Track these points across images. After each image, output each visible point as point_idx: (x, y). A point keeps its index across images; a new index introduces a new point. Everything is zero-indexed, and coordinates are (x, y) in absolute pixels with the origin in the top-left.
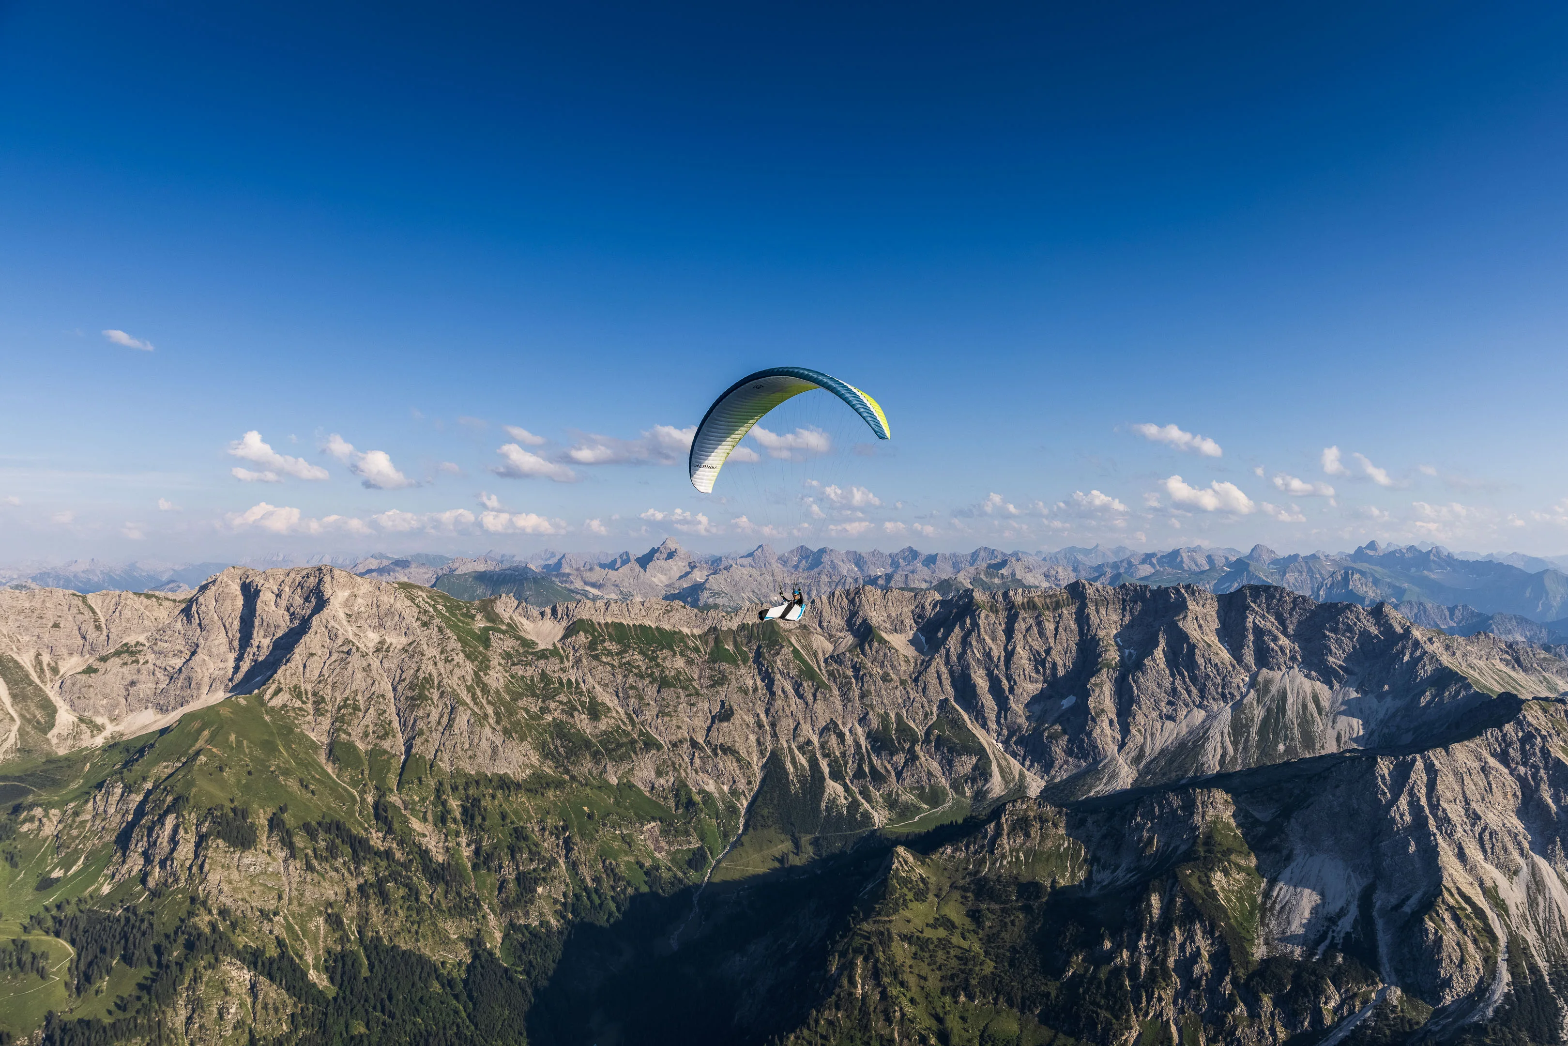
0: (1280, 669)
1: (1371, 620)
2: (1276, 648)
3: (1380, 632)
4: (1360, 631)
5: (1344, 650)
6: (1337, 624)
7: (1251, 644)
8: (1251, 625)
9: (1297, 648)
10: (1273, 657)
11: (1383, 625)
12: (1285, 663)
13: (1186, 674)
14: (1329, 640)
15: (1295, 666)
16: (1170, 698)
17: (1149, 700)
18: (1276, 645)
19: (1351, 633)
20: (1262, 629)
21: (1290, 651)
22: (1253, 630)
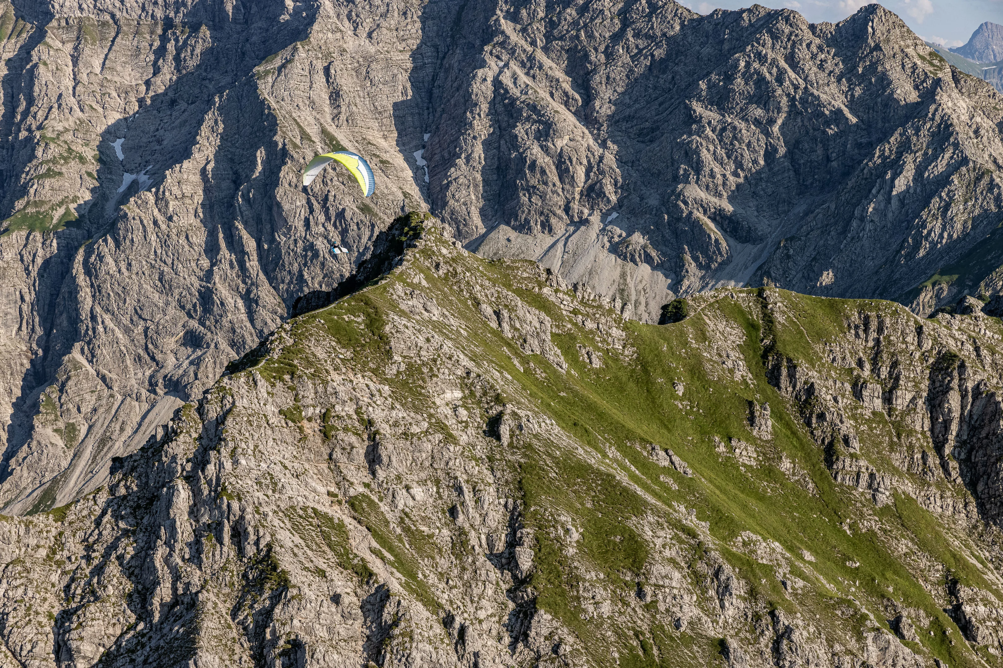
0: (547, 227)
1: (829, 66)
2: (544, 160)
3: (852, 105)
4: (792, 100)
5: (739, 165)
6: (729, 78)
7: (478, 151)
8: (487, 89)
9: (610, 159)
10: (531, 190)
11: (863, 78)
12: (567, 209)
13: (250, 244)
14: (700, 132)
15: (595, 219)
16: (194, 324)
17: (127, 331)
18: (545, 150)
19: (766, 109)
20: (513, 100)
21: (589, 169)
22: (492, 103)
